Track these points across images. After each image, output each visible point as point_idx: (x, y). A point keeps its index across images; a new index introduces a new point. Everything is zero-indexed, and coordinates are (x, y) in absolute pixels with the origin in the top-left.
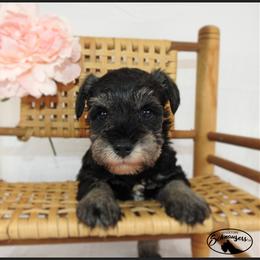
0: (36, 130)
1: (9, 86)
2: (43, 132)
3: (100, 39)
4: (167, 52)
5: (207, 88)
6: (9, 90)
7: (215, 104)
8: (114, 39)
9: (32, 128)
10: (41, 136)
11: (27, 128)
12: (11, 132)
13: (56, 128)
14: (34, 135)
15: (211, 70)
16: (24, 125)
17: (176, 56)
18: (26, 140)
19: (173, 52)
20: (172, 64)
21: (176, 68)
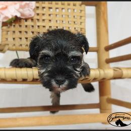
0: (10, 46)
5: (103, 23)
7: (107, 31)
9: (8, 44)
11: (5, 45)
14: (9, 49)
15: (104, 14)
16: (4, 43)
17: (85, 8)
18: (4, 52)
20: (83, 12)
21: (85, 14)
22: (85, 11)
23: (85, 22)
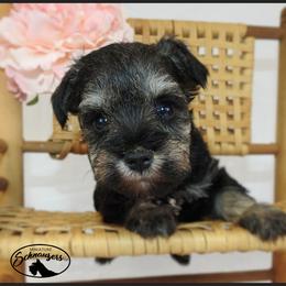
1: (41, 76)
3: (155, 21)
4: (243, 38)
6: (41, 83)
8: (173, 22)
11: (64, 140)
12: (42, 146)
14: (73, 151)
16: (58, 137)
17: (253, 47)
19: (249, 40)
20: (248, 56)
21: (252, 61)
22: (253, 52)
23: (251, 82)
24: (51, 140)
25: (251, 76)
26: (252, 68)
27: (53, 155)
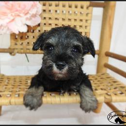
2: (22, 51)
4: (87, 8)
7: (110, 37)
9: (17, 49)
10: (21, 53)
11: (14, 49)
12: (6, 51)
13: (29, 49)
14: (18, 52)
15: (110, 18)
16: (12, 47)
19: (90, 8)
20: (89, 15)
21: (91, 17)
22: (92, 13)
23: (90, 26)
24: (9, 48)
25: (91, 23)
26: (91, 20)
27: (11, 53)
